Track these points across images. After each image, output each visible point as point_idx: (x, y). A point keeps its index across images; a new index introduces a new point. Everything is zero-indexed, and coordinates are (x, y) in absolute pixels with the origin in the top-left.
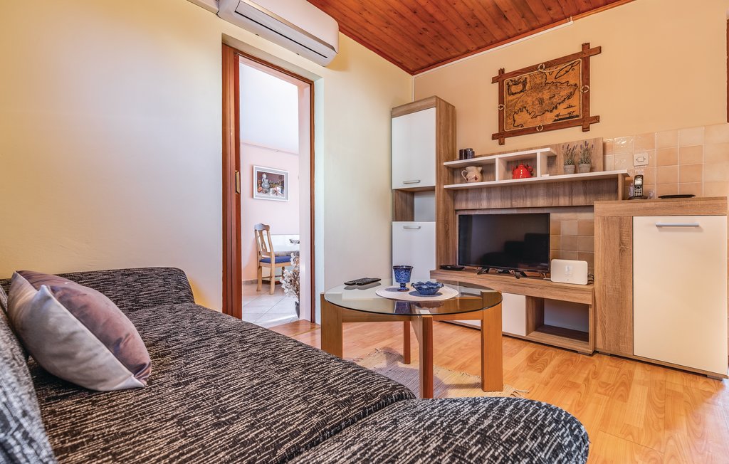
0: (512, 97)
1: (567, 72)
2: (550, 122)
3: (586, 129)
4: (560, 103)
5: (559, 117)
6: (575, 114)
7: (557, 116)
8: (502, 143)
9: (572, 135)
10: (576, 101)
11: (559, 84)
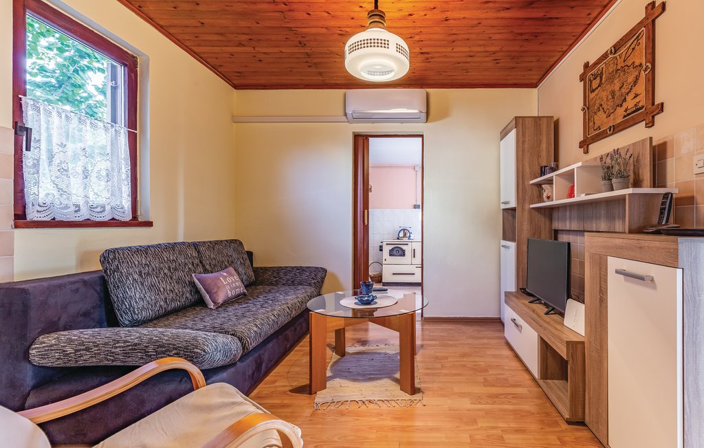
0: (594, 94)
1: (633, 49)
2: (620, 120)
3: (651, 124)
4: (628, 93)
5: (628, 112)
6: (640, 105)
7: (626, 111)
8: (586, 152)
9: (636, 135)
10: (641, 88)
11: (626, 68)
